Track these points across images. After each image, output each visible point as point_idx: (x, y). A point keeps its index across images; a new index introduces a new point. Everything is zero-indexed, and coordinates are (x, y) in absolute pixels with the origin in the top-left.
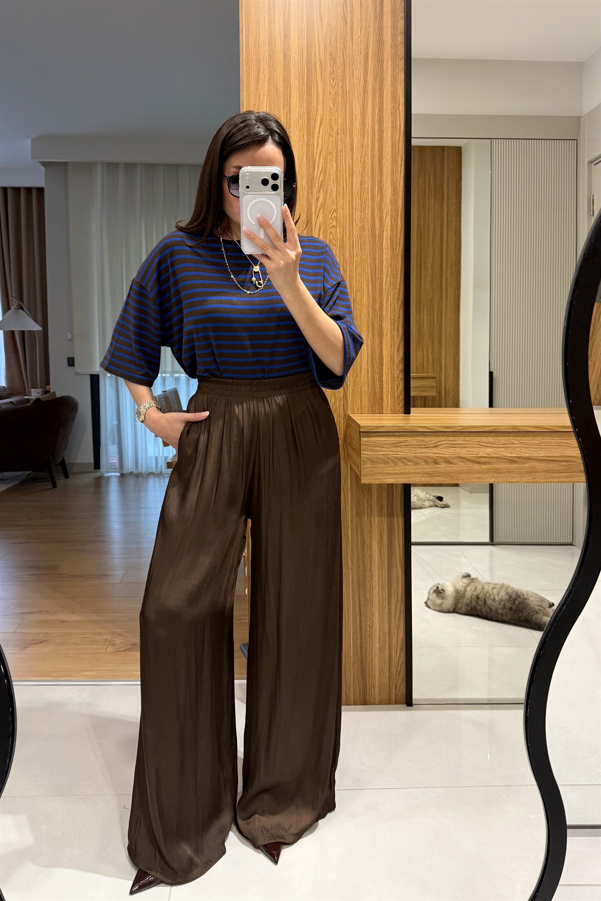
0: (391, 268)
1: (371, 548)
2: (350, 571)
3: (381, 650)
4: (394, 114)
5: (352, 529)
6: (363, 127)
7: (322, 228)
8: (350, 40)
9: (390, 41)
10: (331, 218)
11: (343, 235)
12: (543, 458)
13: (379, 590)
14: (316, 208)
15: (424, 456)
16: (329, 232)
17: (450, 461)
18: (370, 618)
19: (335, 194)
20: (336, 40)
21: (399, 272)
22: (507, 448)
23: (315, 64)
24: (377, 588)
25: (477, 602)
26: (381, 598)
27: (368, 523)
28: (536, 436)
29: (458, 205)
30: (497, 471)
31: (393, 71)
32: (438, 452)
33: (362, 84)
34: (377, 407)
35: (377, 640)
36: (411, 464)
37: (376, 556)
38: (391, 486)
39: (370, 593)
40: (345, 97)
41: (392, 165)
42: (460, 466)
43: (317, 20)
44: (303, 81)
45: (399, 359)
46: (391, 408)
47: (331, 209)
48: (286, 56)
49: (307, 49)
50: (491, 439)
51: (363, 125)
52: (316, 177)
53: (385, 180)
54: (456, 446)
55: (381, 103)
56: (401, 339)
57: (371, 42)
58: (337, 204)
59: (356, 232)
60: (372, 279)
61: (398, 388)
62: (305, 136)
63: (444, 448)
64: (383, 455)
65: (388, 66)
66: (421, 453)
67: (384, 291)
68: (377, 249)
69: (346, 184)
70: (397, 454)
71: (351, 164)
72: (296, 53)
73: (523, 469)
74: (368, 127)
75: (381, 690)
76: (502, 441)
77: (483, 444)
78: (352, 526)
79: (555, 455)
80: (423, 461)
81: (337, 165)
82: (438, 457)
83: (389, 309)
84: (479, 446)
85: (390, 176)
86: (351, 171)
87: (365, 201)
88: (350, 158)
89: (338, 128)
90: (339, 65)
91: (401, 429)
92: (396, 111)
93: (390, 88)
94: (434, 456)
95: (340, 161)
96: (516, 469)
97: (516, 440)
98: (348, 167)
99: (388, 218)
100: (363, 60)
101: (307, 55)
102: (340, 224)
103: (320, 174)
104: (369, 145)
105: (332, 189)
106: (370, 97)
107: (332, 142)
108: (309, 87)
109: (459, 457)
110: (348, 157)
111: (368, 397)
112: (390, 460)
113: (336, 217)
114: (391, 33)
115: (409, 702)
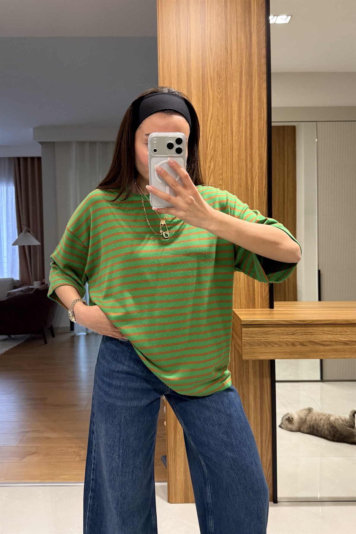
1: (249, 398)
4: (260, 109)
6: (239, 118)
8: (230, 62)
9: (256, 63)
10: (219, 179)
14: (209, 173)
15: (285, 341)
17: (304, 344)
19: (221, 163)
20: (221, 63)
22: (342, 334)
23: (207, 79)
27: (247, 382)
30: (336, 351)
31: (259, 81)
32: (295, 338)
33: (238, 92)
34: (251, 304)
36: (277, 346)
37: (252, 404)
40: (227, 100)
41: (259, 143)
42: (310, 347)
43: (208, 51)
44: (200, 90)
46: (260, 305)
47: (218, 173)
48: (188, 75)
49: (202, 69)
50: (331, 329)
51: (239, 117)
52: (209, 152)
53: (254, 154)
54: (307, 333)
55: (251, 103)
57: (244, 63)
58: (222, 170)
61: (265, 291)
63: (299, 335)
64: (257, 340)
65: (256, 79)
66: (283, 339)
68: (250, 199)
69: (228, 156)
70: (267, 340)
71: (231, 144)
72: (195, 72)
73: (353, 349)
74: (243, 118)
76: (339, 330)
77: (326, 332)
80: (284, 344)
81: (222, 144)
82: (294, 341)
84: (323, 334)
85: (257, 151)
86: (232, 148)
87: (241, 167)
88: (231, 139)
89: (223, 121)
90: (223, 79)
91: (269, 322)
92: (261, 108)
93: (257, 93)
94: (291, 341)
95: (225, 142)
96: (349, 349)
97: (349, 329)
98: (229, 146)
99: (256, 178)
100: (239, 76)
101: (202, 72)
102: (224, 183)
103: (211, 150)
104: (244, 131)
105: (219, 160)
106: (244, 100)
107: (219, 129)
108: (203, 94)
109: (309, 341)
110: (229, 139)
111: (245, 297)
112: (262, 344)
113: (222, 178)
114: (257, 58)
115: (275, 500)
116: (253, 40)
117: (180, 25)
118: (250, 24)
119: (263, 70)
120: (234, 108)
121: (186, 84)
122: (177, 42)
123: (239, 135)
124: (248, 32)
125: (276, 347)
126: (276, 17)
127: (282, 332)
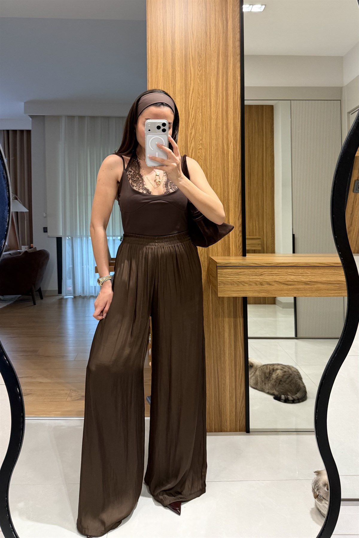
0: (234, 172)
1: (224, 337)
2: (212, 351)
3: (231, 398)
4: (234, 86)
5: (212, 325)
6: (217, 93)
7: (194, 149)
8: (209, 45)
9: (232, 45)
10: (199, 144)
11: (206, 154)
12: (325, 282)
13: (229, 362)
15: (254, 281)
16: (198, 151)
17: (270, 283)
18: (224, 379)
19: (201, 130)
20: (201, 45)
21: (238, 174)
22: (303, 276)
23: (189, 58)
24: (228, 361)
26: (230, 367)
27: (222, 322)
28: (320, 269)
29: (272, 138)
30: (298, 290)
31: (234, 62)
32: (263, 278)
33: (216, 69)
34: (227, 252)
35: (228, 393)
36: (247, 285)
37: (227, 341)
38: (235, 298)
39: (224, 364)
40: (206, 76)
41: (234, 114)
42: (276, 286)
43: (191, 33)
44: (183, 68)
45: (239, 225)
46: (235, 253)
47: (199, 139)
48: (173, 54)
49: (185, 50)
50: (293, 270)
52: (190, 121)
53: (229, 123)
54: (273, 274)
55: (227, 79)
56: (240, 212)
57: (221, 45)
58: (202, 136)
59: (213, 152)
60: (223, 178)
61: (238, 241)
62: (184, 98)
63: (266, 276)
64: (231, 280)
65: (231, 60)
66: (253, 279)
67: (230, 185)
68: (226, 162)
69: (207, 125)
70: (239, 279)
71: (210, 114)
72: (178, 52)
73: (313, 288)
74: (220, 93)
75: (230, 423)
76: (300, 272)
77: (289, 273)
78: (213, 323)
79: (331, 280)
80: (254, 283)
81: (202, 114)
82: (263, 281)
83: (233, 195)
84: (287, 275)
85: (232, 120)
86: (210, 118)
87: (218, 134)
88: (210, 110)
89: (202, 94)
90: (203, 59)
91: (240, 264)
92: (235, 83)
93: (232, 71)
94: (260, 280)
95: (204, 112)
96: (309, 289)
97: (309, 271)
98: (208, 116)
99: (231, 144)
100: (216, 56)
101: (185, 54)
102: (204, 147)
103: (193, 120)
104: (220, 103)
105: (199, 128)
106: (221, 77)
107: (199, 101)
108: (186, 71)
109: (275, 281)
110: (208, 110)
111: (221, 247)
112: (234, 283)
113: (202, 143)
114: (232, 41)
115: (247, 430)
116: (229, 26)
117: (166, 11)
118: (226, 12)
119: (237, 52)
120: (212, 84)
122: (163, 26)
123: (216, 107)
124: (224, 19)
126: (252, 6)
127: (251, 273)
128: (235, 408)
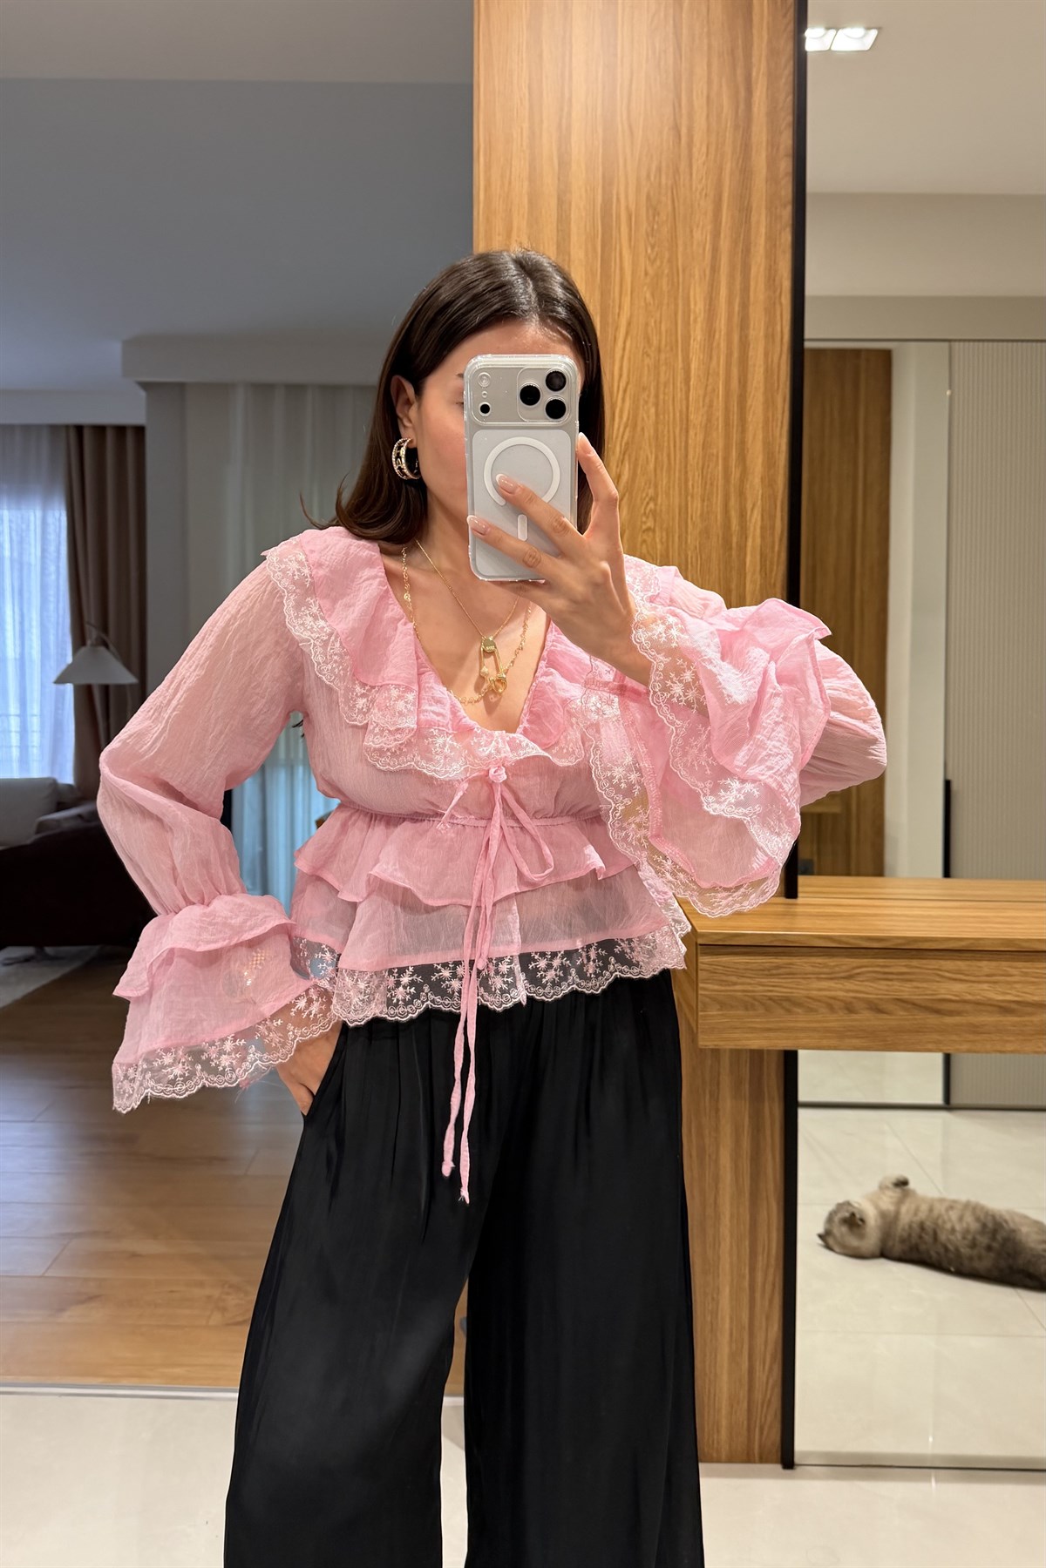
1: (717, 1161)
3: (734, 1357)
4: (770, 311)
6: (710, 336)
7: (627, 532)
8: (687, 170)
9: (764, 171)
10: (645, 513)
11: (668, 546)
13: (732, 1244)
15: (826, 996)
16: (640, 539)
17: (880, 1007)
18: (713, 1299)
19: (652, 466)
20: (660, 170)
22: (995, 982)
23: (618, 217)
24: (728, 1239)
25: (920, 1237)
26: (735, 1259)
27: (713, 1113)
29: (884, 455)
31: (770, 227)
32: (854, 987)
33: (708, 255)
35: (726, 1338)
36: (800, 1011)
37: (727, 1177)
38: (757, 1055)
40: (675, 280)
41: (766, 409)
44: (594, 251)
47: (644, 495)
48: (563, 205)
49: (604, 188)
50: (962, 965)
51: (710, 333)
52: (618, 433)
53: (750, 442)
54: (890, 977)
55: (746, 289)
57: (728, 173)
58: (656, 487)
59: (693, 540)
63: (866, 981)
64: (744, 991)
65: (760, 220)
66: (820, 990)
68: (734, 574)
69: (675, 446)
70: (770, 991)
71: (684, 409)
72: (581, 197)
73: (1026, 1025)
74: (720, 335)
75: (731, 1434)
76: (985, 969)
77: (947, 974)
80: (823, 1005)
81: (657, 411)
82: (855, 998)
84: (938, 979)
85: (761, 432)
86: (685, 422)
87: (711, 478)
88: (684, 397)
89: (660, 341)
90: (665, 218)
91: (781, 940)
92: (774, 303)
93: (763, 260)
94: (846, 997)
95: (664, 403)
96: (1015, 1026)
97: (1015, 968)
98: (678, 415)
99: (756, 512)
100: (710, 208)
101: (603, 201)
102: (661, 525)
103: (625, 428)
104: (721, 372)
105: (647, 458)
106: (723, 281)
107: (648, 366)
108: (605, 262)
109: (898, 999)
110: (679, 395)
112: (756, 1003)
113: (655, 510)
114: (767, 156)
115: (787, 1460)
116: (757, 105)
117: (541, 56)
118: (748, 56)
119: (783, 193)
120: (695, 305)
121: (555, 231)
122: (531, 105)
123: (707, 386)
124: (740, 79)
125: (798, 1014)
126: (832, 32)
127: (817, 970)
128: (746, 1388)
